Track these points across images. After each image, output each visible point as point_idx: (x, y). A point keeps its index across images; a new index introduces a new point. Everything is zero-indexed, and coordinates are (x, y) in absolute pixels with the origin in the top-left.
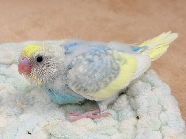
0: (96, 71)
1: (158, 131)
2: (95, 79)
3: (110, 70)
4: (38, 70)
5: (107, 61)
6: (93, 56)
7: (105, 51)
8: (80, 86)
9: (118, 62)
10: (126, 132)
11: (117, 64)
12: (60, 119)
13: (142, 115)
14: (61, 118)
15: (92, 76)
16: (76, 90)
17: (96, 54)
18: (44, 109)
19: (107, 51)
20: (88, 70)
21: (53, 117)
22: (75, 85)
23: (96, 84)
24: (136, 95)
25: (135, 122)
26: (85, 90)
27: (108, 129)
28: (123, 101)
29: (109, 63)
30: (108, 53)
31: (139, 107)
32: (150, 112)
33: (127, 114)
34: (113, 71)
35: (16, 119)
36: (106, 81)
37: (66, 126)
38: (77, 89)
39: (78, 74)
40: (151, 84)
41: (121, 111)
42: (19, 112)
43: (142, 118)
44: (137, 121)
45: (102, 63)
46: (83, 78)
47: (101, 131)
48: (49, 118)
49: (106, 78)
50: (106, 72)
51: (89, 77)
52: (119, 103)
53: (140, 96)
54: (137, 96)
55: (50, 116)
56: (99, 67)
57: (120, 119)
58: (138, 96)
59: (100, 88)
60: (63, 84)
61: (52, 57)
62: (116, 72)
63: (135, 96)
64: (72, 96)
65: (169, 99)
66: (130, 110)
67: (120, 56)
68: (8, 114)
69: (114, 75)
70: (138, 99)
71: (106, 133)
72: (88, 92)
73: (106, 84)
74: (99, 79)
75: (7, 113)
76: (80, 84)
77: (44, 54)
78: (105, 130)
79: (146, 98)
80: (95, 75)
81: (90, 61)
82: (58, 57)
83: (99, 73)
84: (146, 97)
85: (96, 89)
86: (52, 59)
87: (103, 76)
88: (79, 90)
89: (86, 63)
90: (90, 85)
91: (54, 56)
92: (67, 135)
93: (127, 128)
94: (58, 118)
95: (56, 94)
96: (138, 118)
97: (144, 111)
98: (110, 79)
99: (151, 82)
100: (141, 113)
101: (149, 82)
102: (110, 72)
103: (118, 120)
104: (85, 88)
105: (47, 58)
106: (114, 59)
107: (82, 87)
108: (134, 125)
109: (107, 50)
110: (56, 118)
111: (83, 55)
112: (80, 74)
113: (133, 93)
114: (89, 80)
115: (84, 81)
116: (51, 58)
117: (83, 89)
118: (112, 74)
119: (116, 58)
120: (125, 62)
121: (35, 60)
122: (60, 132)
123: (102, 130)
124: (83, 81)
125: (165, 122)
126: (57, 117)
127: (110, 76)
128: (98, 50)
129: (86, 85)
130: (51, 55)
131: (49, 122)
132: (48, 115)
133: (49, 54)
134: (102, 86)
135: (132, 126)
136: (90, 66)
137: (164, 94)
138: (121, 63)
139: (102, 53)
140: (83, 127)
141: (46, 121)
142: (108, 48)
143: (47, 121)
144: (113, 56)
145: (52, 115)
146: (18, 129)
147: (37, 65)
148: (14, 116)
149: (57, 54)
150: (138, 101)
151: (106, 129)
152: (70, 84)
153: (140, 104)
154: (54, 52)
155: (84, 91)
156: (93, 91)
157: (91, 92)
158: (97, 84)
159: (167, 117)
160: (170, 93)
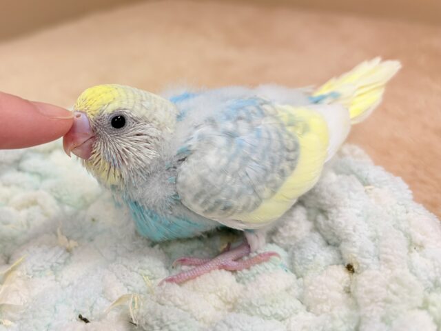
0: (247, 159)
1: (420, 308)
2: (248, 179)
3: (279, 153)
4: (110, 148)
5: (268, 132)
6: (235, 122)
7: (258, 108)
8: (212, 201)
9: (290, 129)
10: (325, 309)
11: (290, 135)
12: (154, 278)
13: (363, 263)
14: (157, 276)
15: (241, 173)
16: (203, 210)
17: (240, 118)
18: (116, 251)
19: (261, 107)
20: (231, 160)
21: (137, 272)
22: (201, 200)
23: (250, 192)
24: (330, 207)
25: (345, 280)
26: (226, 209)
27: (277, 302)
28: (298, 222)
29: (274, 136)
30: (264, 111)
31: (344, 237)
32: (386, 253)
33: (314, 256)
34: (286, 154)
35: (52, 280)
36: (273, 181)
37: (172, 299)
38: (206, 208)
39: (206, 171)
40: (359, 178)
41: (299, 248)
42: (61, 261)
43: (366, 272)
44: (350, 277)
45: (259, 137)
46: (220, 179)
47: (261, 308)
48: (128, 276)
49: (273, 172)
50: (272, 158)
51: (233, 175)
52: (291, 229)
53: (340, 208)
54: (334, 211)
55: (131, 271)
56: (253, 149)
57: (299, 268)
58: (336, 208)
59: (261, 199)
60: (167, 194)
61: (150, 120)
62: (292, 155)
63: (328, 210)
64: (190, 223)
65: (420, 214)
66: (321, 244)
67: (290, 115)
68: (35, 268)
69: (290, 162)
70: (338, 217)
71: (274, 313)
72: (234, 212)
73: (275, 189)
74: (258, 179)
75: (34, 266)
76: (212, 195)
77: (132, 110)
78: (271, 306)
79: (359, 215)
80: (247, 169)
81: (231, 136)
82: (163, 123)
83: (254, 164)
84: (358, 211)
85: (252, 203)
86: (148, 125)
87: (265, 170)
88: (211, 210)
89: (221, 141)
90: (238, 195)
91: (154, 119)
92: (176, 326)
93: (324, 297)
94: (148, 275)
95: (151, 217)
96: (350, 268)
97: (368, 252)
98: (282, 173)
99: (359, 174)
100: (359, 258)
101: (355, 174)
102: (280, 156)
103: (293, 270)
104: (228, 205)
105: (136, 121)
106: (282, 125)
107: (218, 203)
108: (342, 289)
109: (262, 104)
110: (145, 276)
111: (212, 122)
112: (211, 171)
113: (322, 201)
114: (234, 183)
115: (223, 189)
116: (147, 122)
117: (222, 207)
118: (284, 161)
119: (285, 120)
120: (306, 129)
121: (107, 122)
122: (157, 320)
123: (261, 305)
124: (219, 188)
125: (429, 279)
126: (147, 272)
127: (281, 168)
128: (242, 108)
129: (228, 198)
130: (147, 116)
131: (129, 287)
132: (126, 266)
133: (143, 111)
134: (266, 193)
135: (340, 292)
136: (233, 149)
137: (401, 203)
138: (298, 132)
139: (253, 112)
140: (213, 296)
141: (122, 284)
142: (262, 102)
143: (124, 285)
144: (277, 118)
145: (134, 267)
146: (55, 309)
147: (109, 136)
148: (49, 272)
149: (161, 115)
150: (340, 223)
151: (273, 302)
152: (188, 199)
153: (347, 232)
154: (156, 110)
155: (223, 211)
156: (245, 208)
157: (240, 213)
158: (255, 191)
159: (435, 268)
160: (411, 197)
